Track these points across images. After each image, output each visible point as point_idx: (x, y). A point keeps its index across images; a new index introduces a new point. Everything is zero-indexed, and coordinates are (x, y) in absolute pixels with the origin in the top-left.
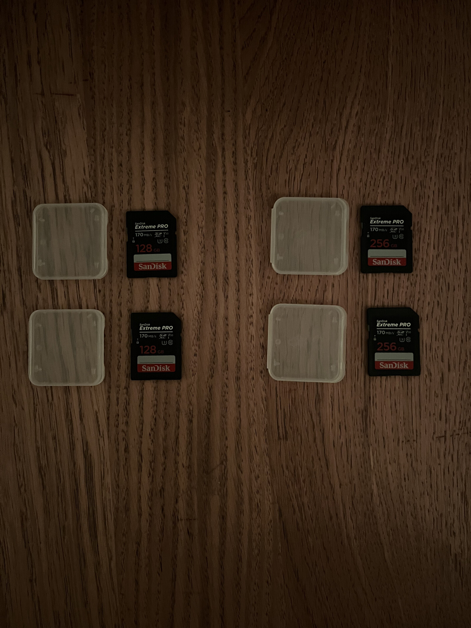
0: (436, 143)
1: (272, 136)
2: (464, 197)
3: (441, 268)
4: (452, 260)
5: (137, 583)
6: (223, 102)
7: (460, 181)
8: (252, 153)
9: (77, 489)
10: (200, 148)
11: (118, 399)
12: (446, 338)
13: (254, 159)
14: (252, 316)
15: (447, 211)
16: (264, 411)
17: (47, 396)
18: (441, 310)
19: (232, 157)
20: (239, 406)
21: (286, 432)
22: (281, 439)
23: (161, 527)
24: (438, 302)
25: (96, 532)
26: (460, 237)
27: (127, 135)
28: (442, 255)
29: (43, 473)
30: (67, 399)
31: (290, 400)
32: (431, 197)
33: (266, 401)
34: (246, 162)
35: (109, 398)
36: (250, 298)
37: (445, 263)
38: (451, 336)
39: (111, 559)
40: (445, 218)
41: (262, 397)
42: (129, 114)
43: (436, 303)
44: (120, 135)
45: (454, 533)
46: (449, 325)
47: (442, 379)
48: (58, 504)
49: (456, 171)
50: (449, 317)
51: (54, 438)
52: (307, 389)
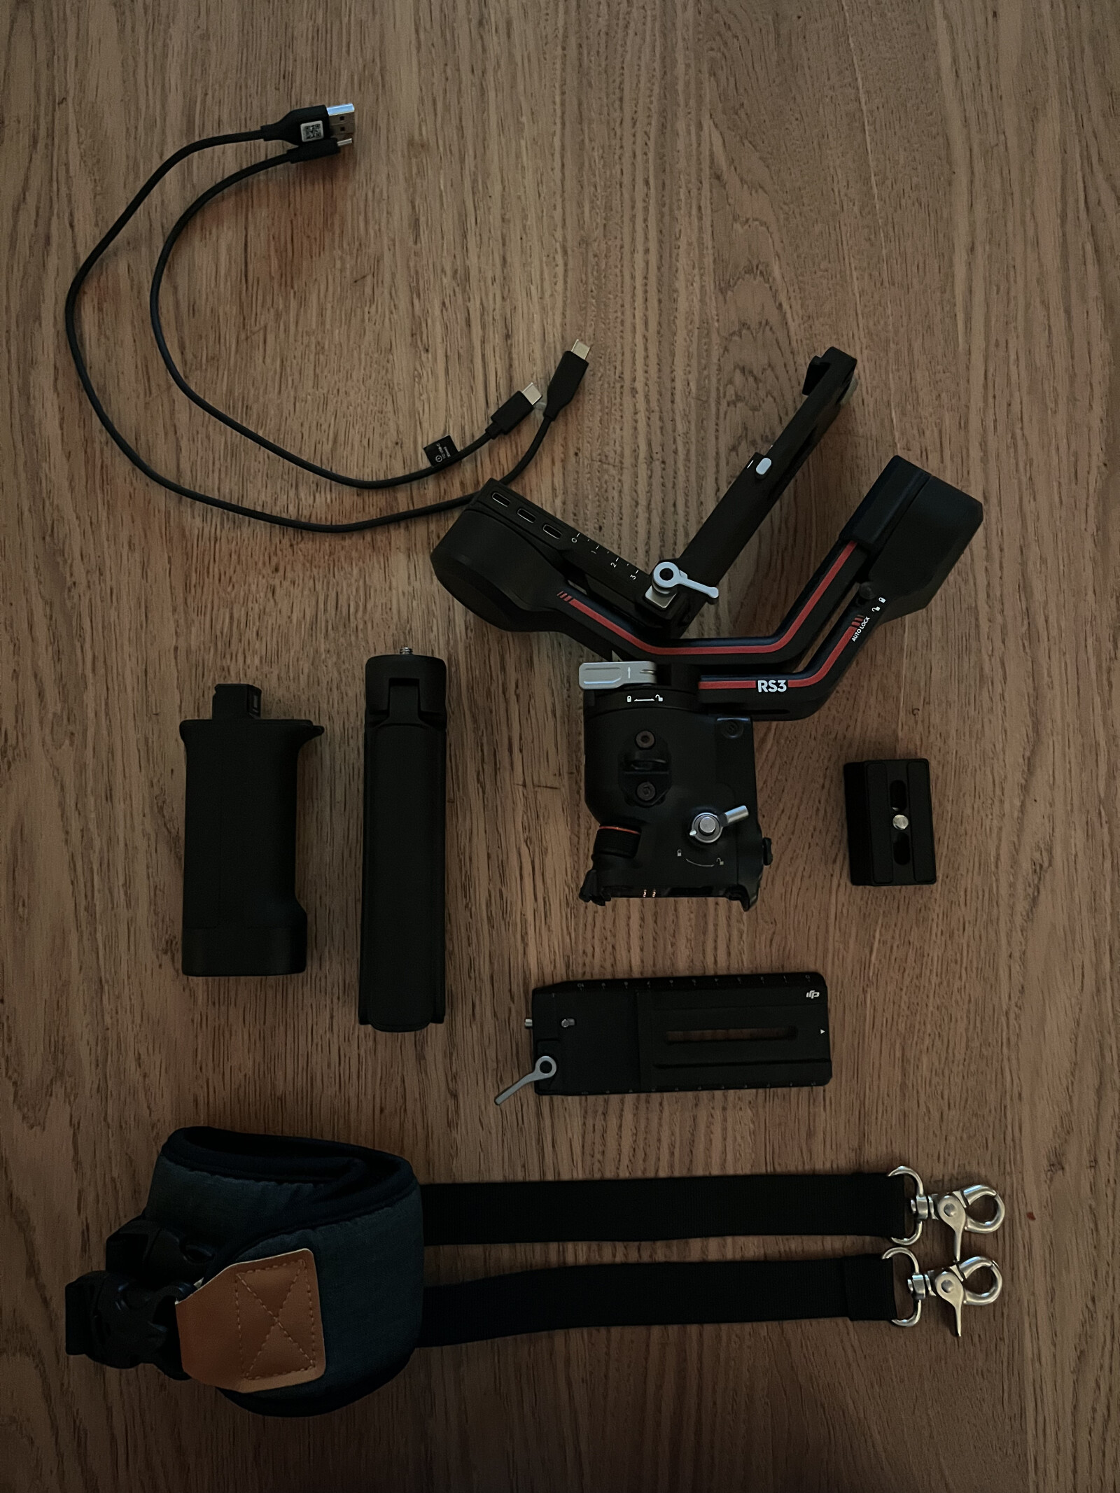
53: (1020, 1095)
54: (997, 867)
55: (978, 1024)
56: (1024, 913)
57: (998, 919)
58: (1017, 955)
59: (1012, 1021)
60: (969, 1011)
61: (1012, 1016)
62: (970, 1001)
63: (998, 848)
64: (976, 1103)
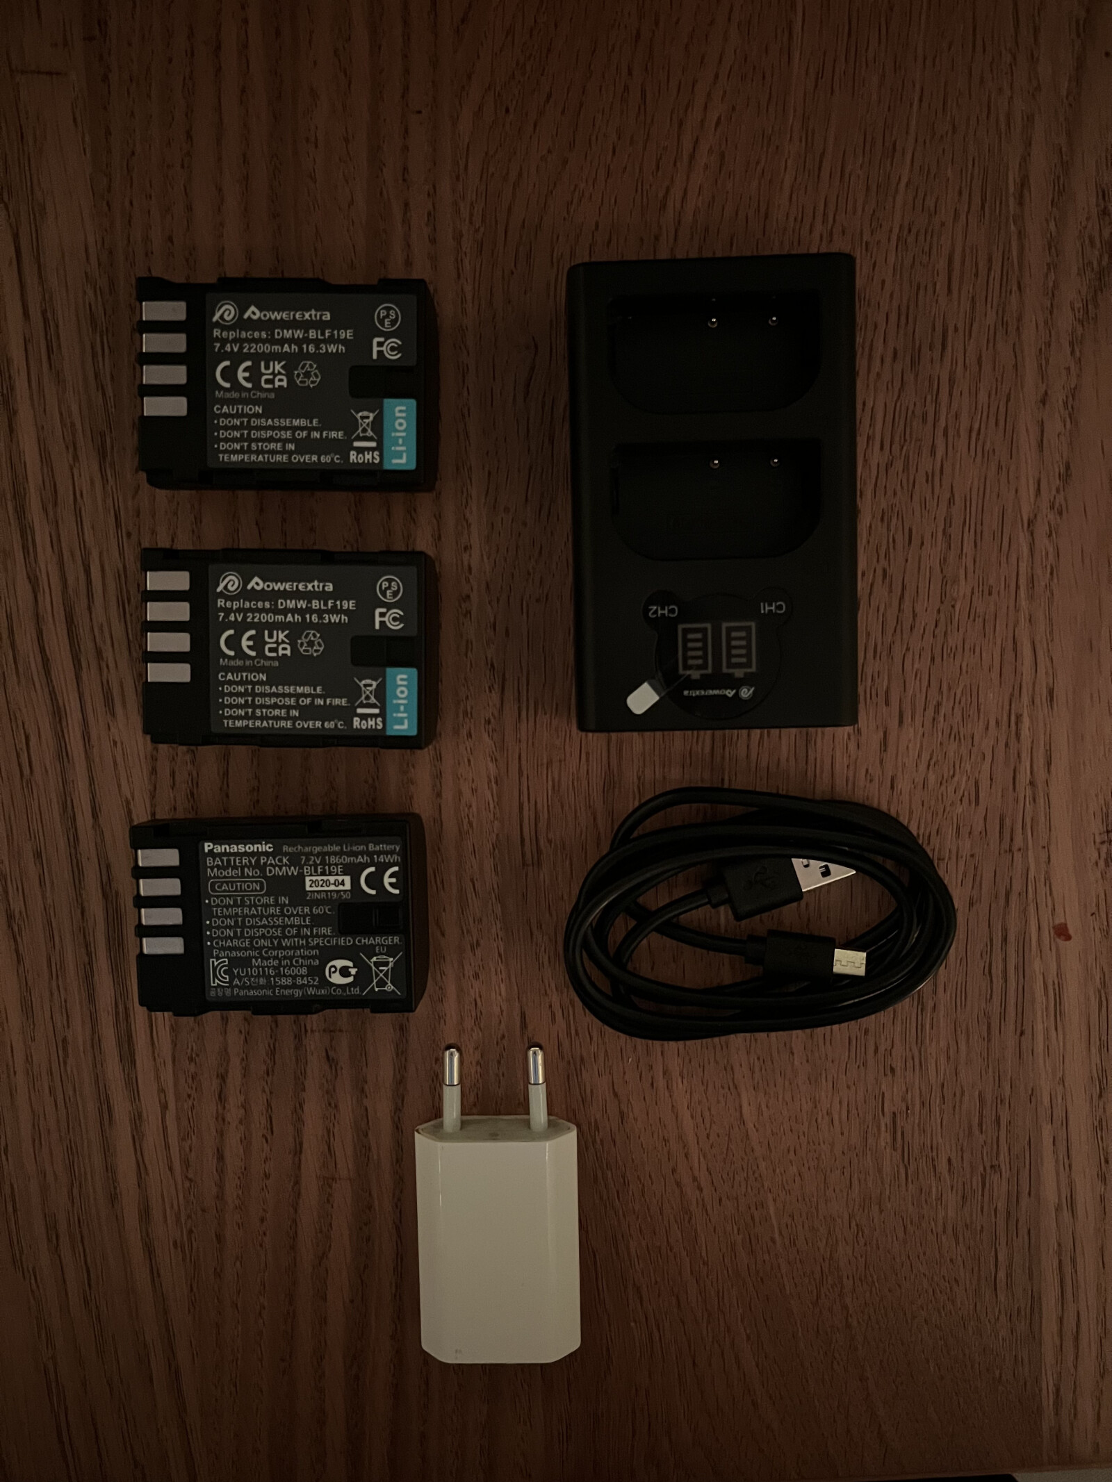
0: (899, 199)
1: (520, 175)
2: (956, 329)
3: (895, 494)
4: (921, 478)
5: (220, 1157)
6: (406, 89)
7: (950, 290)
8: (471, 215)
9: (90, 963)
10: (352, 203)
11: (173, 774)
12: (898, 651)
13: (477, 231)
14: (468, 597)
15: (915, 362)
16: (492, 806)
17: (20, 765)
18: (891, 591)
19: (427, 225)
20: (439, 795)
21: (539, 851)
22: (528, 865)
23: (269, 1046)
24: (884, 571)
25: (132, 1053)
26: (942, 423)
27: (183, 167)
28: (899, 465)
29: (16, 928)
30: (63, 773)
31: (550, 783)
32: (882, 326)
33: (496, 783)
34: (458, 237)
35: (154, 771)
36: (466, 557)
37: (905, 481)
38: (908, 649)
39: (164, 1107)
40: (910, 377)
41: (489, 777)
42: (187, 115)
43: (879, 572)
44: (168, 166)
45: (892, 1070)
46: (907, 626)
47: (884, 744)
48: (52, 994)
49: (942, 265)
50: (907, 604)
51: (38, 855)
52: (587, 760)
53: (1051, 693)
54: (1021, 204)
55: (968, 547)
56: (1078, 305)
57: (1019, 319)
58: (1058, 397)
59: (1042, 542)
60: (948, 521)
61: (1041, 529)
62: (951, 501)
63: (1025, 159)
64: (958, 712)
